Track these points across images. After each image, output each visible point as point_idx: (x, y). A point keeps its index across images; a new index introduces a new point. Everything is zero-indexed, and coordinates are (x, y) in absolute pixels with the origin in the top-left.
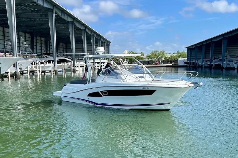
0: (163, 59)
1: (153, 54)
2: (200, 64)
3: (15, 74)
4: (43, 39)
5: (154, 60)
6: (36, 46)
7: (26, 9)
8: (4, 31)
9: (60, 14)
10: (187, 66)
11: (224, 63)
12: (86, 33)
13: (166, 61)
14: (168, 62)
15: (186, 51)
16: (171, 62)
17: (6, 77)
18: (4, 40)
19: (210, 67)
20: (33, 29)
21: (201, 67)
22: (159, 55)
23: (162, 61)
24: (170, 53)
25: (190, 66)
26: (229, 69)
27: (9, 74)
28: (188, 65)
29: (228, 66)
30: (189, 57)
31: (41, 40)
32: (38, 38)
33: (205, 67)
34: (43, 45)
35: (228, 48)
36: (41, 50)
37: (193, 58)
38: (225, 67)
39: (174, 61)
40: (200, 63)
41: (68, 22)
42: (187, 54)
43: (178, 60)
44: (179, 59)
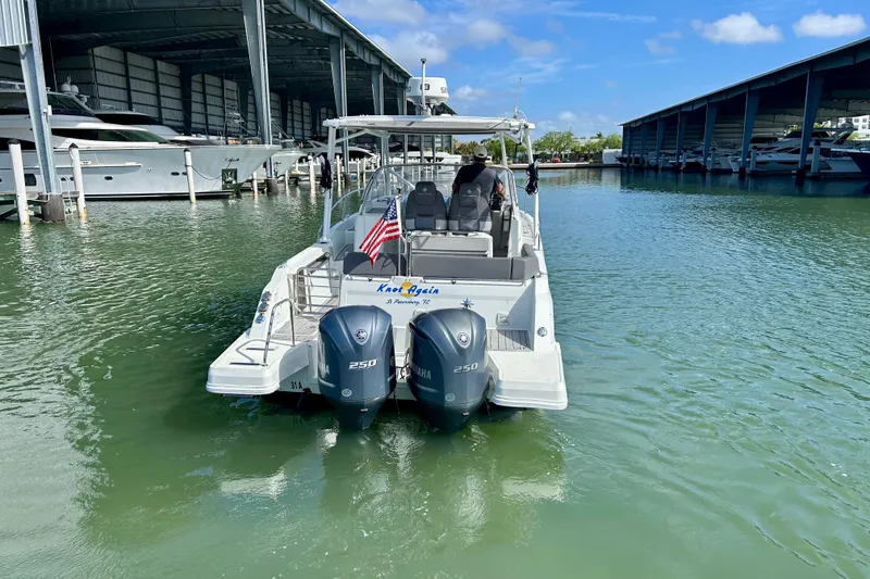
0: (568, 152)
1: (548, 138)
2: (653, 161)
3: (268, 183)
5: (549, 153)
6: (293, 120)
8: (222, 87)
9: (354, 48)
10: (621, 166)
11: (709, 159)
13: (575, 156)
14: (580, 156)
15: (620, 132)
16: (586, 158)
17: (249, 190)
18: (223, 107)
19: (676, 169)
20: (288, 84)
21: (656, 168)
22: (561, 141)
23: (566, 156)
24: (584, 138)
25: (628, 165)
26: (718, 172)
27: (255, 183)
28: (625, 164)
29: (716, 167)
30: (627, 147)
31: (302, 107)
32: (296, 103)
33: (664, 169)
34: (307, 120)
35: (718, 125)
36: (303, 129)
37: (638, 147)
38: (709, 168)
39: (592, 156)
40: (651, 158)
41: (370, 67)
42: (621, 140)
43: (601, 152)
44: (606, 151)
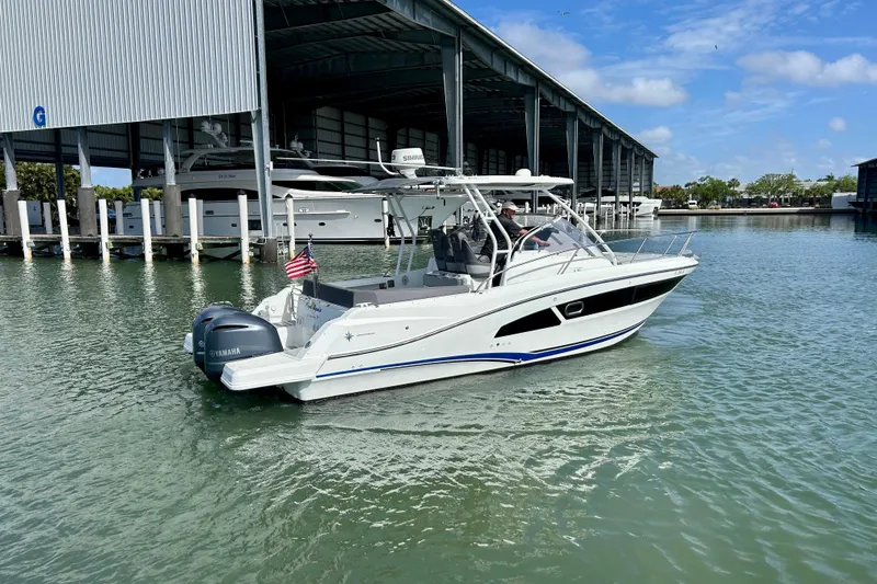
0: (789, 195)
1: (764, 181)
4: (502, 153)
5: (765, 197)
7: (476, 91)
9: (549, 97)
10: (856, 212)
12: (602, 137)
13: (798, 200)
14: (804, 200)
15: (855, 173)
16: (811, 203)
22: (780, 185)
23: (786, 200)
25: (864, 211)
28: (860, 210)
30: (863, 191)
31: (497, 157)
32: (492, 151)
39: (818, 200)
41: (565, 113)
42: (856, 182)
43: (830, 196)
44: (835, 195)
